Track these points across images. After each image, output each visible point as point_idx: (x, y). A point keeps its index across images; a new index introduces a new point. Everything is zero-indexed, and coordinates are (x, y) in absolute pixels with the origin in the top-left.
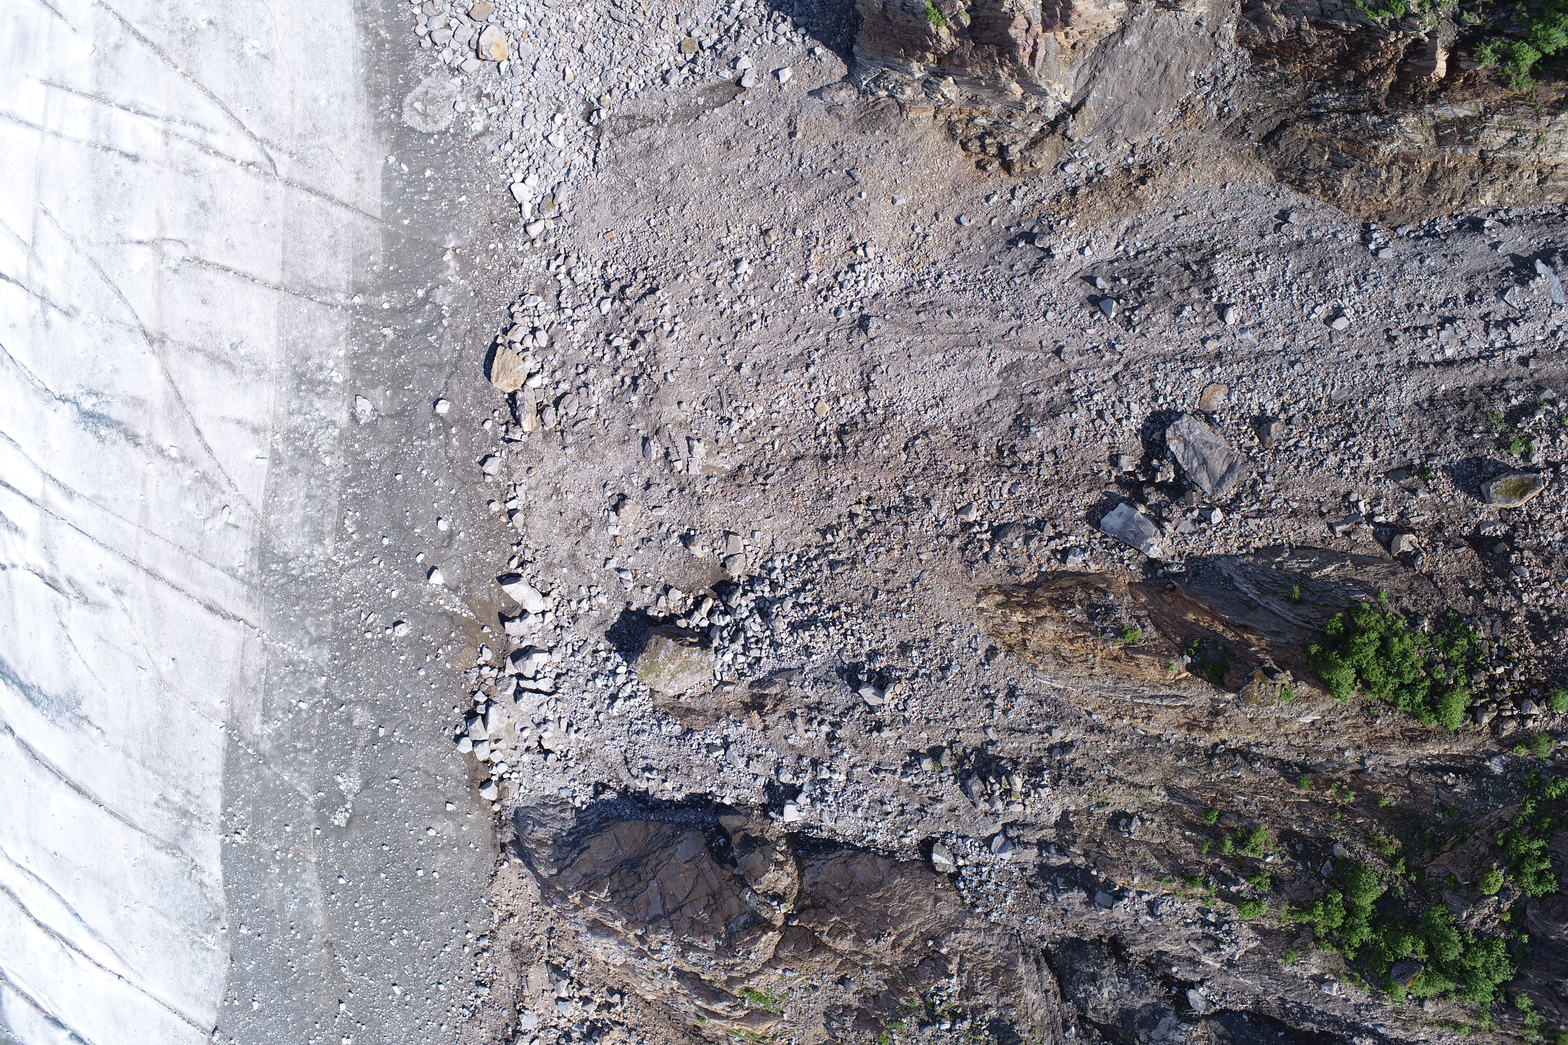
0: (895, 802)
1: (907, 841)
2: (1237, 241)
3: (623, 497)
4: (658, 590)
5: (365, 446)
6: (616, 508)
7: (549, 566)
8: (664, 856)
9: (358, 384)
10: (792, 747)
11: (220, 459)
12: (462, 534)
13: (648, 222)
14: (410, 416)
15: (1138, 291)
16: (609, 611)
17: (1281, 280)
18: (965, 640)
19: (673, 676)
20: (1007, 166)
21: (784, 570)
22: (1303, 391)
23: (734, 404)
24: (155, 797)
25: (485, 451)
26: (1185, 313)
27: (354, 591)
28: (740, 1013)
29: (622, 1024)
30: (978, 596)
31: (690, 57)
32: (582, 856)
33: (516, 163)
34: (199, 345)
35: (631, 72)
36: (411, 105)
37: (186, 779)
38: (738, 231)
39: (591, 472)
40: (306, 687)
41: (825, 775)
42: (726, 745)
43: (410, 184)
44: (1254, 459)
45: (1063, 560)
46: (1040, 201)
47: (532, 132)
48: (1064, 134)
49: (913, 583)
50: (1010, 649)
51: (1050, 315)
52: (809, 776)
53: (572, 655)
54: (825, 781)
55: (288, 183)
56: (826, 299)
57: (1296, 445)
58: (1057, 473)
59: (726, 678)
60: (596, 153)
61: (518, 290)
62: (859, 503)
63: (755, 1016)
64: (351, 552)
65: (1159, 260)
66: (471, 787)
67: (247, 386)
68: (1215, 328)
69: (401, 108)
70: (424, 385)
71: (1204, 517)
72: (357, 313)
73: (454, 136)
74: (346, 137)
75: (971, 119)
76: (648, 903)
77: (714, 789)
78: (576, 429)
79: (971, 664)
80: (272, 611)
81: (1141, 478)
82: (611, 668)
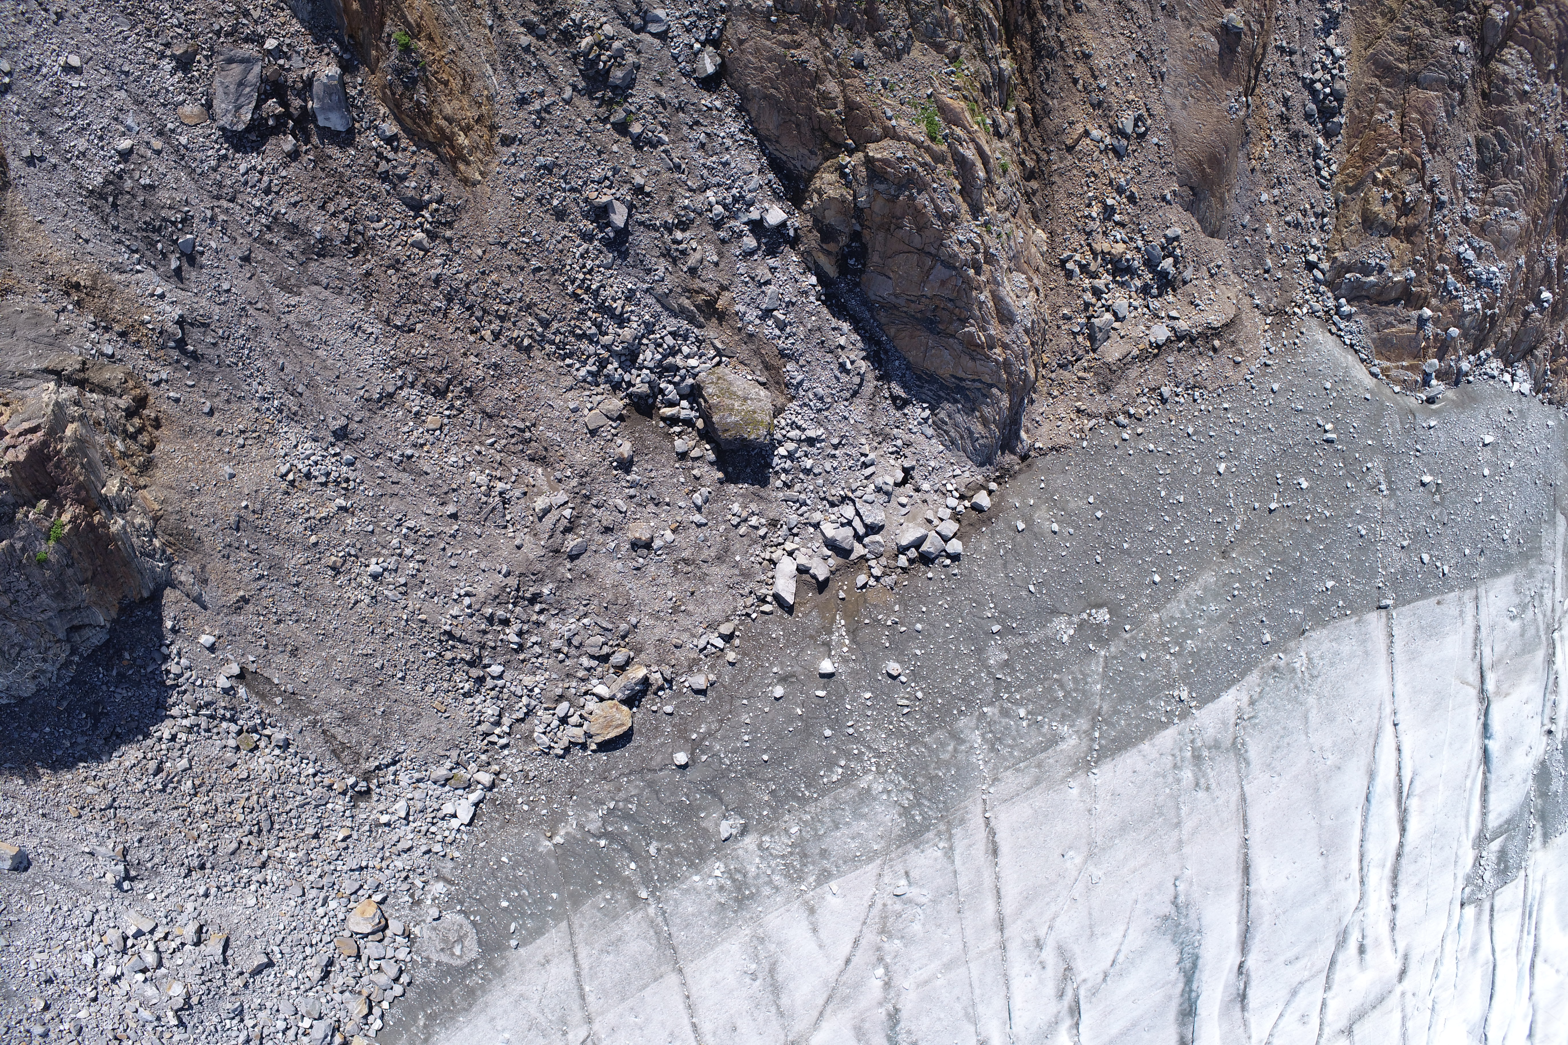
0: (693, 135)
1: (718, 103)
2: (71, 182)
3: (635, 545)
4: (689, 464)
5: (760, 805)
6: (648, 545)
7: (746, 575)
8: (901, 302)
9: (713, 846)
10: (720, 254)
11: (858, 926)
12: (775, 670)
13: (403, 678)
14: (709, 783)
15: (158, 230)
16: (742, 495)
17: (75, 128)
18: (513, 169)
19: (745, 399)
20: (141, 402)
21: (584, 363)
22: (140, 51)
23: (484, 499)
24: (1201, 794)
25: (692, 697)
26: (148, 181)
27: (890, 734)
28: (958, 131)
29: (1089, 245)
30: (474, 185)
31: (256, 736)
32: (963, 375)
33: (447, 833)
34: (773, 1009)
35: (303, 779)
36: (460, 957)
37: (1164, 776)
38: (352, 594)
39: (637, 589)
40: (1004, 721)
41: (719, 209)
42: (767, 314)
43: (523, 914)
44: (211, 49)
45: (395, 137)
46: (149, 356)
47: (411, 836)
48: (83, 370)
49: (505, 245)
50: (493, 128)
51: (226, 286)
52: (732, 223)
53: (804, 504)
54: (725, 206)
55: (589, 1020)
56: (347, 480)
57: (180, 26)
58: (337, 193)
59: (712, 353)
60: (387, 766)
61: (544, 760)
62: (482, 338)
63: (953, 119)
64: (859, 757)
65: (126, 232)
66: (990, 519)
67: (779, 944)
68: (143, 150)
69: (469, 964)
70: (675, 788)
71: (277, 52)
72: (655, 887)
73: (461, 903)
74: (521, 996)
75: (124, 455)
76: (943, 283)
77: (812, 299)
78: (610, 626)
79: (527, 149)
80: (959, 795)
81: (291, 123)
82: (789, 462)
